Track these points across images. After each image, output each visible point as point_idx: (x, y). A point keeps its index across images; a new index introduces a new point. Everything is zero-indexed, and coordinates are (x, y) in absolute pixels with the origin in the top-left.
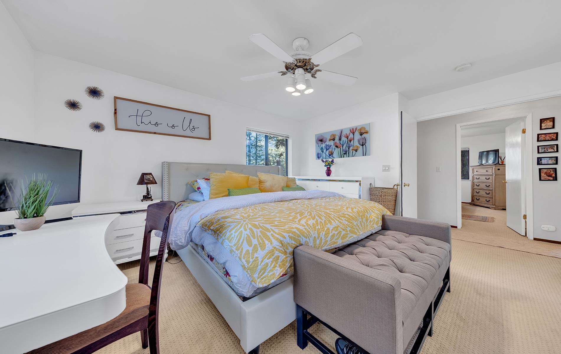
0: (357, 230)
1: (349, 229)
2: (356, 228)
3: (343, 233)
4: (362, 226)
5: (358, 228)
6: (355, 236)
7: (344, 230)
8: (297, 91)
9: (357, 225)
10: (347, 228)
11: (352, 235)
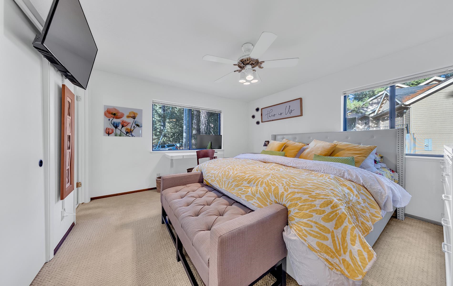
0: (222, 184)
1: (218, 179)
2: (222, 183)
3: (214, 178)
4: (228, 185)
5: (223, 183)
6: (218, 186)
7: (215, 177)
8: (247, 81)
9: (225, 181)
10: (217, 178)
11: (217, 184)
